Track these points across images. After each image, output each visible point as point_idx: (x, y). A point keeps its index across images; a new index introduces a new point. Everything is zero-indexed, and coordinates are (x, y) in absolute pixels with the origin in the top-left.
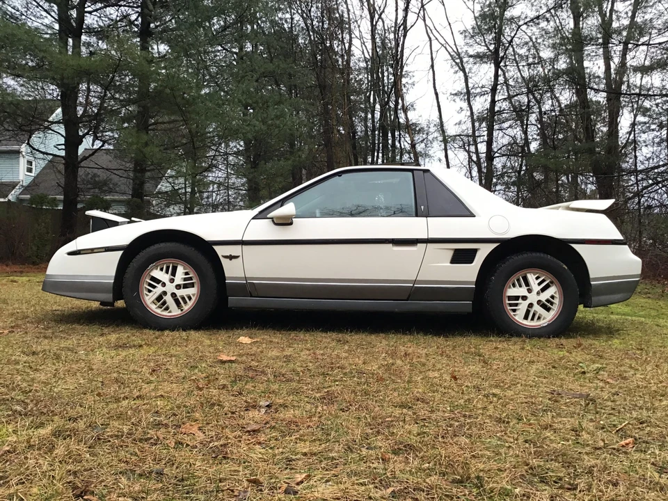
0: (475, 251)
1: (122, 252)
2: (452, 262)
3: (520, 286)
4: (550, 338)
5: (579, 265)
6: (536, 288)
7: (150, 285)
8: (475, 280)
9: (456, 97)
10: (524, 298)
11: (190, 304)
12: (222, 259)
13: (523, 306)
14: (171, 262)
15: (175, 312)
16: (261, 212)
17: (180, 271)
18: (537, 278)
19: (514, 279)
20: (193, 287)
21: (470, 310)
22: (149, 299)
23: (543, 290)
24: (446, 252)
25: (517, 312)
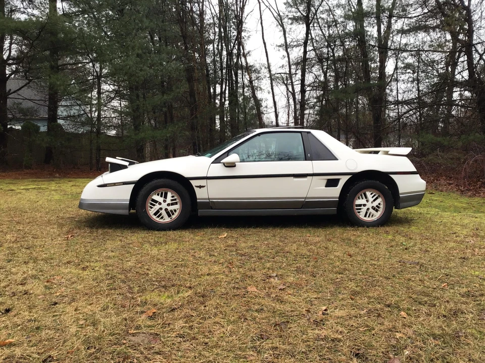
0: (338, 180)
1: (134, 185)
2: (326, 186)
3: (362, 199)
4: (378, 227)
5: (393, 186)
6: (371, 199)
7: (151, 204)
8: (338, 196)
9: (280, 48)
10: (365, 205)
11: (176, 214)
12: (195, 188)
13: (364, 210)
14: (163, 190)
15: (167, 220)
16: (216, 159)
17: (169, 195)
18: (371, 194)
19: (359, 195)
20: (177, 204)
21: (335, 213)
22: (152, 212)
23: (374, 200)
24: (323, 181)
25: (361, 213)
